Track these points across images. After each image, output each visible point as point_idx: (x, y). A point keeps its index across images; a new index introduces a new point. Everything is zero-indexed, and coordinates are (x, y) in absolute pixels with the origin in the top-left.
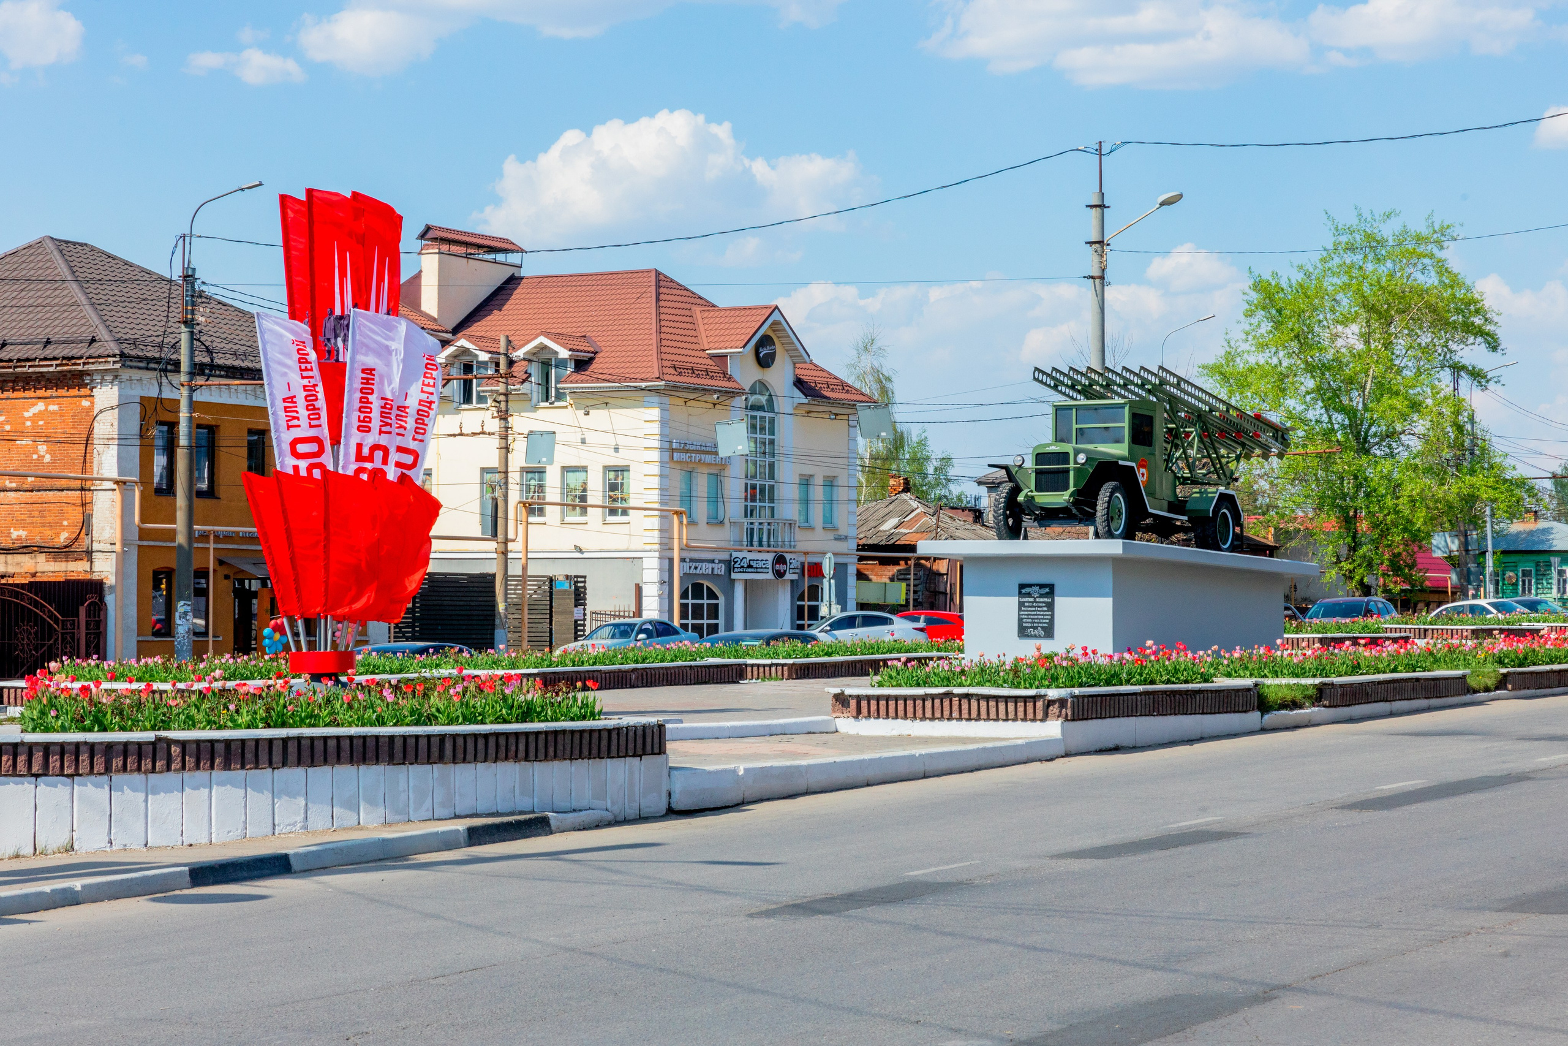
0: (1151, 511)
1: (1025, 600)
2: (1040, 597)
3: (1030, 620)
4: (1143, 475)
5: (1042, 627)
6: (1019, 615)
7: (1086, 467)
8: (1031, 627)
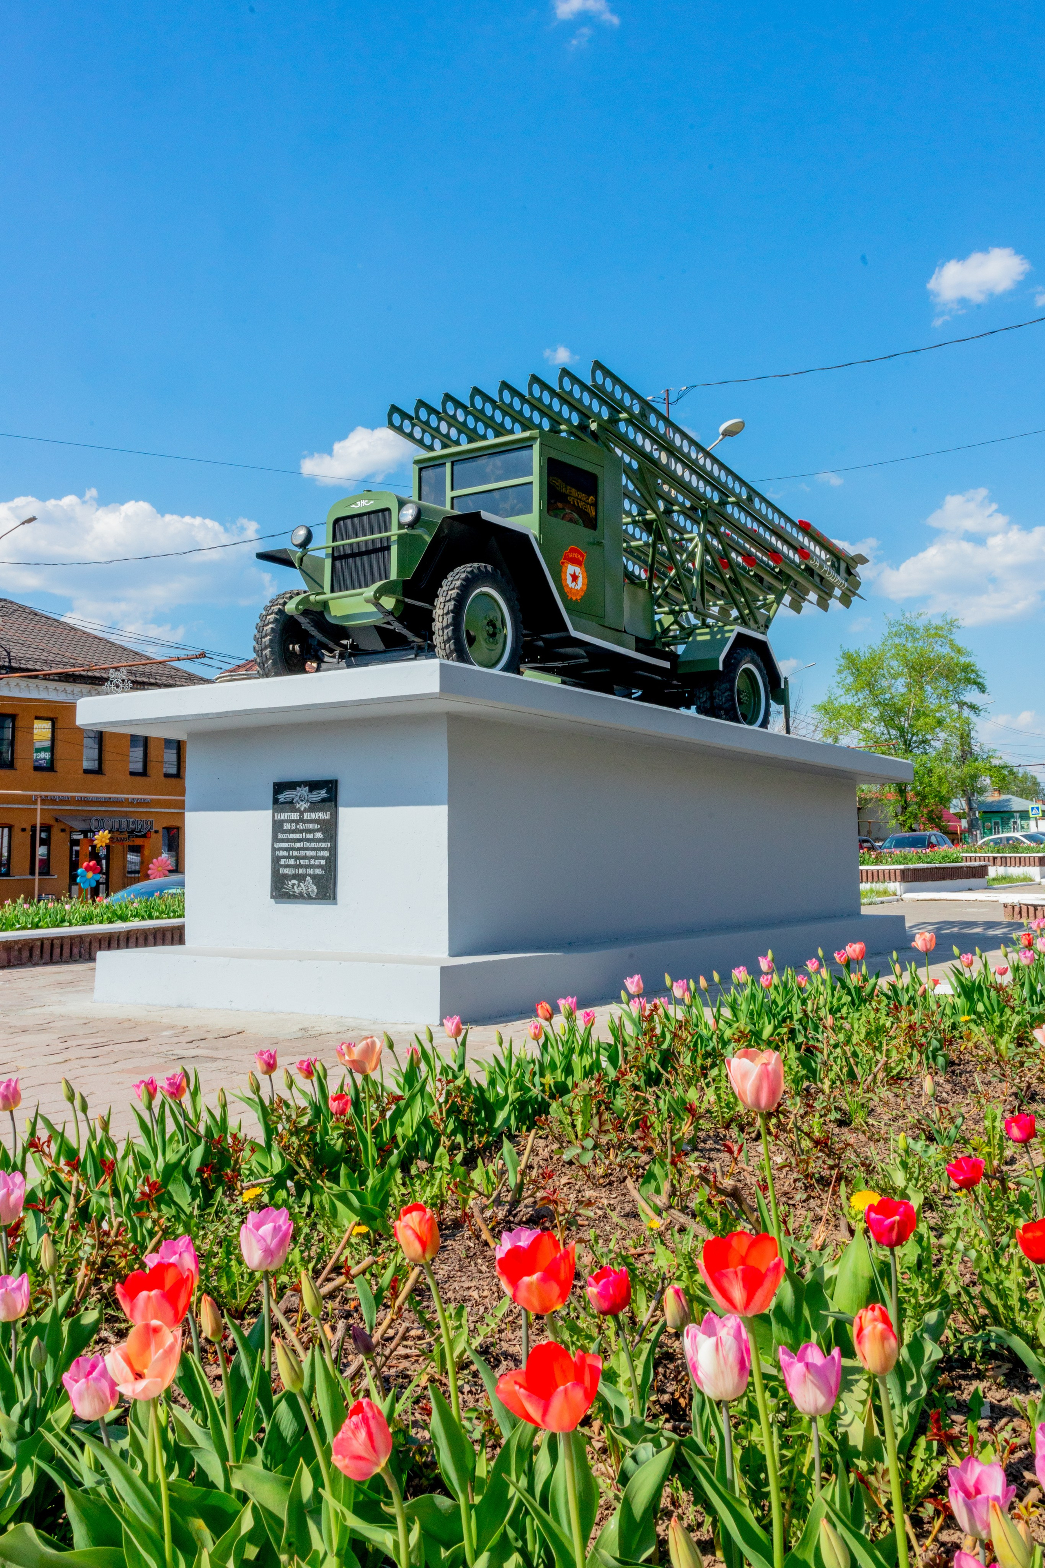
0: (574, 633)
1: (284, 816)
2: (311, 809)
3: (292, 862)
4: (575, 578)
5: (313, 877)
6: (274, 850)
7: (418, 532)
8: (294, 877)
